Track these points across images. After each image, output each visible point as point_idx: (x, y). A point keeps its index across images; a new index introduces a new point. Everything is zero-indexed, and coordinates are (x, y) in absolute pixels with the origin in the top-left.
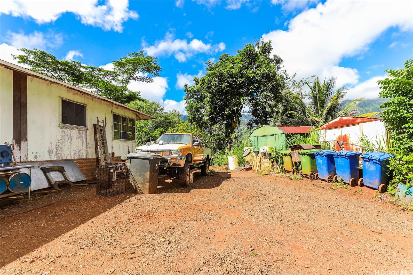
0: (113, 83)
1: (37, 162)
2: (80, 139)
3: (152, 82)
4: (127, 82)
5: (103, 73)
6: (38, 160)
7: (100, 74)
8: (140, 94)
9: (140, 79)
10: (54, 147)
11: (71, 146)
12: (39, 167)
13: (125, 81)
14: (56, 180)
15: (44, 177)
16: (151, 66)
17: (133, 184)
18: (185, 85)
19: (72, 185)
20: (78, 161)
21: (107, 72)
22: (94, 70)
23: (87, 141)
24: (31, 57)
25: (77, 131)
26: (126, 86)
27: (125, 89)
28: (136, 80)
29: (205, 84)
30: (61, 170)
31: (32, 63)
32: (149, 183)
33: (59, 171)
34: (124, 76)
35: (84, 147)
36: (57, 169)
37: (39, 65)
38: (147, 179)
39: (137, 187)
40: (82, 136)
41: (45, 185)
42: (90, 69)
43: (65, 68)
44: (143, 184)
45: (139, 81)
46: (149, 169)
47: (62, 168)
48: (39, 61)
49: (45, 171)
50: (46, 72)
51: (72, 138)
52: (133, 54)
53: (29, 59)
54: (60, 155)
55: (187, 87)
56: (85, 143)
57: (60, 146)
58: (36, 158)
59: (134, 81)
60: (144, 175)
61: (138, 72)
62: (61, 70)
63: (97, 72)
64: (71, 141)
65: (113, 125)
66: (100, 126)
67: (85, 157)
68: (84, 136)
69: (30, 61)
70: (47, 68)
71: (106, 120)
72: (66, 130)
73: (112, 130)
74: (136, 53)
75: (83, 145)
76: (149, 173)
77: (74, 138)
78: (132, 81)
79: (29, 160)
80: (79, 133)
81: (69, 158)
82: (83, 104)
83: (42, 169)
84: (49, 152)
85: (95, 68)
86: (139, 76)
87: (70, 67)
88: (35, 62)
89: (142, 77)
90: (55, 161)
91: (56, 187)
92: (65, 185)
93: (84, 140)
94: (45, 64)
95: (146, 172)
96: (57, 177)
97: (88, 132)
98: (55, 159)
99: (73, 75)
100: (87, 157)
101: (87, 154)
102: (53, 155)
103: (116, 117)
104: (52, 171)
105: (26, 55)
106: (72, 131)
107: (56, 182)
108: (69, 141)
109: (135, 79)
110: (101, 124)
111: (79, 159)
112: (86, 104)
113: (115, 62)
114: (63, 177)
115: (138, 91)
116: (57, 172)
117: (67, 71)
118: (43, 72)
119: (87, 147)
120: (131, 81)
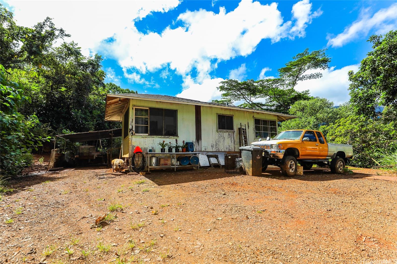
0: (281, 88)
1: (206, 151)
2: (230, 139)
3: (320, 77)
4: (294, 84)
5: (271, 82)
6: (207, 151)
7: (269, 83)
8: (309, 92)
9: (307, 77)
10: (214, 144)
11: (224, 143)
12: (206, 154)
13: (291, 83)
14: (213, 163)
15: (208, 160)
16: (317, 61)
17: (243, 168)
18: (350, 73)
19: (221, 167)
20: (228, 153)
21: (274, 81)
22: (263, 82)
23: (234, 140)
24: (225, 86)
25: (227, 133)
26: (293, 88)
27: (293, 91)
28: (303, 80)
29: (367, 67)
30: (216, 157)
31: (227, 89)
32: (252, 168)
33: (215, 157)
34: (290, 79)
35: (233, 143)
36: (214, 156)
37: (230, 89)
38: (250, 165)
39: (246, 170)
40: (231, 137)
41: (208, 164)
42: (260, 82)
43: (244, 87)
44: (248, 168)
45: (305, 80)
46: (251, 158)
47: (218, 156)
48: (230, 86)
49: (209, 157)
50: (234, 93)
51: (224, 138)
52: (297, 56)
53: (225, 87)
54: (217, 149)
55: (352, 74)
56: (233, 141)
57: (218, 143)
58: (206, 149)
59: (301, 81)
60: (249, 162)
61: (303, 72)
62: (242, 89)
63: (266, 83)
64: (224, 140)
65: (255, 127)
66: (243, 129)
67: (233, 150)
68: (232, 136)
69: (225, 88)
70: (235, 89)
71: (249, 124)
72: (221, 133)
73: (253, 131)
74: (301, 53)
75: (231, 142)
76: (251, 161)
77: (226, 138)
78: (299, 82)
79: (202, 151)
80: (229, 135)
81: (223, 150)
82: (231, 115)
83: (207, 156)
84: (212, 146)
85: (264, 80)
86: (306, 75)
87: (247, 85)
88: (228, 88)
89: (308, 75)
90: (215, 152)
91: (212, 166)
92: (217, 166)
93: (232, 139)
94: (233, 87)
95: (250, 160)
96: (214, 161)
97: (235, 133)
98: (215, 151)
99: (250, 90)
100: (234, 151)
101: (234, 149)
102: (214, 148)
103: (257, 121)
104: (211, 157)
105: (223, 85)
106: (225, 134)
107: (212, 163)
108: (223, 140)
109: (301, 79)
110: (244, 128)
111: (229, 152)
112: (232, 115)
113: (279, 69)
114: (217, 161)
115: (307, 90)
116: (215, 158)
117: (246, 89)
118: (233, 93)
119: (234, 144)
120: (297, 82)
